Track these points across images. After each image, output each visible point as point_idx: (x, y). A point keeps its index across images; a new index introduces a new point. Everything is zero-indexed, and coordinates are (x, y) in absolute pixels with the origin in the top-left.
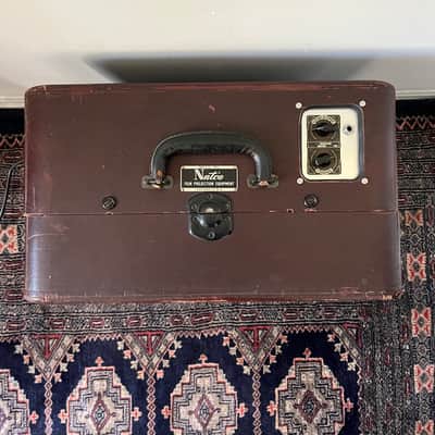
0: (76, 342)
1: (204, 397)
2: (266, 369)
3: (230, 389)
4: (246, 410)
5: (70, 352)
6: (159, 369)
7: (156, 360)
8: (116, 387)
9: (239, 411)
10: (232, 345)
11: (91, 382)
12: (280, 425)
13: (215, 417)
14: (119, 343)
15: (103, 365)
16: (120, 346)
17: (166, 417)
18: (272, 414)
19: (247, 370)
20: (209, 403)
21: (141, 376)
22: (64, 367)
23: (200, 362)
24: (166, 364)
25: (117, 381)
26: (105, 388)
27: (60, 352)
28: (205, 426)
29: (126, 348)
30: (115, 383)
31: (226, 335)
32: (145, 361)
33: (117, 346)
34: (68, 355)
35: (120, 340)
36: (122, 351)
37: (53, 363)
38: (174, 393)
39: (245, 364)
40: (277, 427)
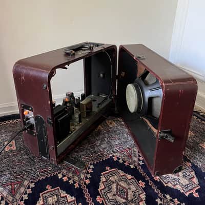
0: (32, 182)
1: (118, 185)
2: (141, 163)
3: (129, 177)
4: (144, 183)
5: (29, 188)
6: (86, 179)
7: (82, 176)
8: (63, 197)
9: (140, 185)
10: (119, 159)
11: (46, 199)
12: (166, 184)
13: (130, 192)
14: (59, 175)
15: (51, 188)
16: (60, 176)
17: (101, 203)
18: (159, 181)
19: (132, 166)
20: (122, 187)
21: (77, 186)
22: (26, 197)
23: (107, 170)
24: (89, 176)
25: (63, 194)
26: (56, 200)
27: (22, 190)
28: (127, 199)
29: (64, 176)
30: (62, 195)
31: (114, 156)
32: (76, 178)
33: (58, 177)
34: (27, 190)
35: (59, 173)
36: (61, 178)
37: (18, 196)
38: (100, 188)
39: (130, 164)
40: (166, 185)
